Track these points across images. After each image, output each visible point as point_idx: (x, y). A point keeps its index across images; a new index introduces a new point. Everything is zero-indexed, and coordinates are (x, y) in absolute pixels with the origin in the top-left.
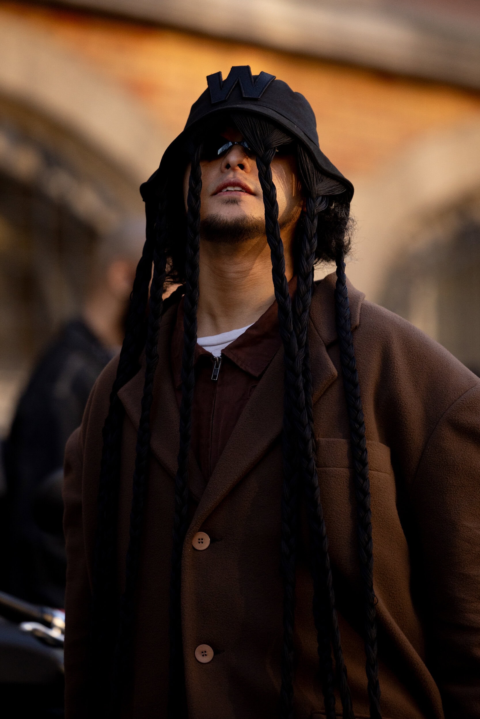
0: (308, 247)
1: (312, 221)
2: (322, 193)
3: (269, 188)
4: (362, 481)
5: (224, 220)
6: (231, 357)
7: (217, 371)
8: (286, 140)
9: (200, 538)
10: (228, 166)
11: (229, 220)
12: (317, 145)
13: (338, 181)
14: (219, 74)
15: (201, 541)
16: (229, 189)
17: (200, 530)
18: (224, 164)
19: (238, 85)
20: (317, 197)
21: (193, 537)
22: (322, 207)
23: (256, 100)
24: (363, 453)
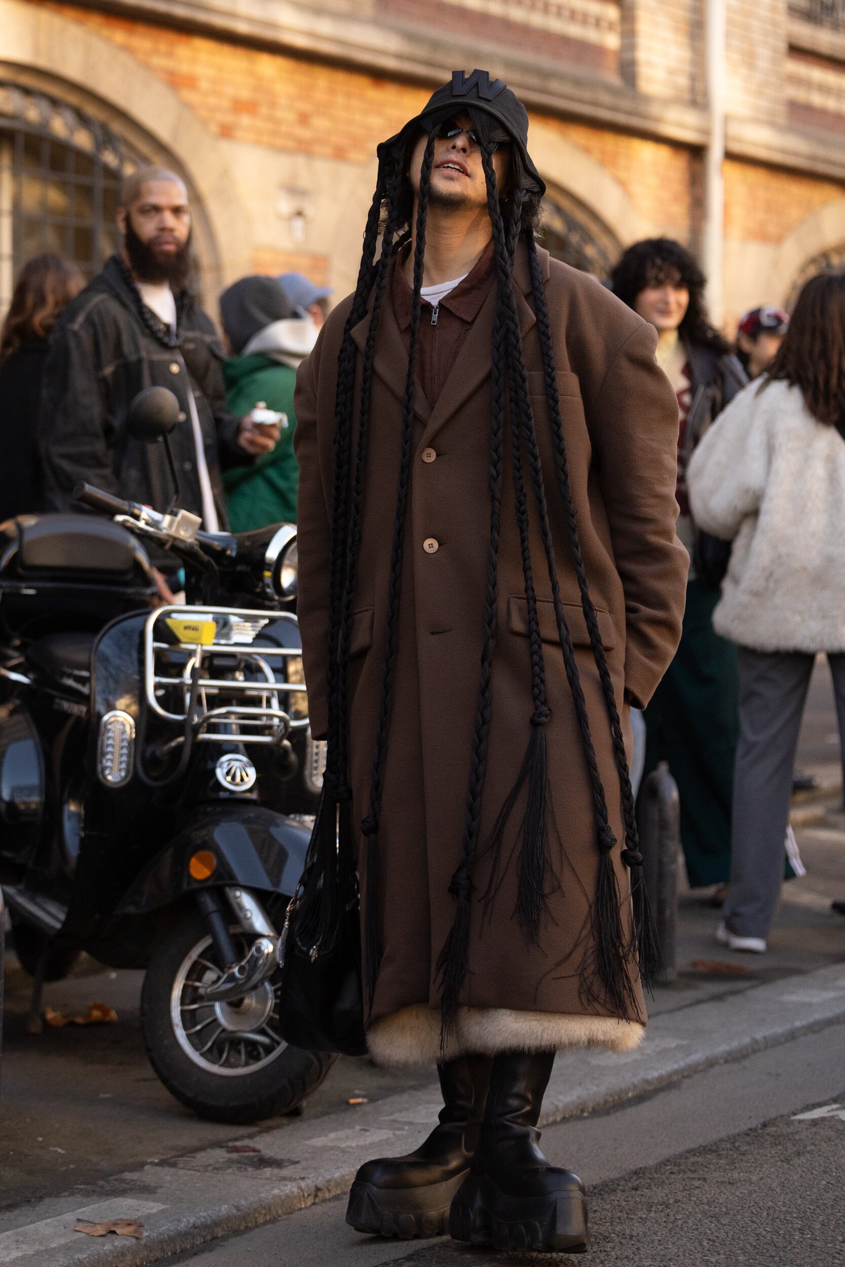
0: (515, 229)
1: (519, 208)
2: (526, 187)
3: (490, 173)
4: (555, 415)
5: (439, 191)
6: (448, 306)
7: (435, 317)
8: (506, 138)
9: (428, 452)
10: (454, 147)
11: (444, 192)
12: (525, 147)
13: (536, 181)
14: (463, 72)
15: (429, 455)
16: (450, 165)
17: (428, 447)
18: (451, 145)
19: (477, 84)
20: (523, 190)
21: (422, 452)
22: (526, 198)
23: (489, 101)
24: (555, 392)
